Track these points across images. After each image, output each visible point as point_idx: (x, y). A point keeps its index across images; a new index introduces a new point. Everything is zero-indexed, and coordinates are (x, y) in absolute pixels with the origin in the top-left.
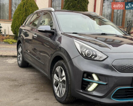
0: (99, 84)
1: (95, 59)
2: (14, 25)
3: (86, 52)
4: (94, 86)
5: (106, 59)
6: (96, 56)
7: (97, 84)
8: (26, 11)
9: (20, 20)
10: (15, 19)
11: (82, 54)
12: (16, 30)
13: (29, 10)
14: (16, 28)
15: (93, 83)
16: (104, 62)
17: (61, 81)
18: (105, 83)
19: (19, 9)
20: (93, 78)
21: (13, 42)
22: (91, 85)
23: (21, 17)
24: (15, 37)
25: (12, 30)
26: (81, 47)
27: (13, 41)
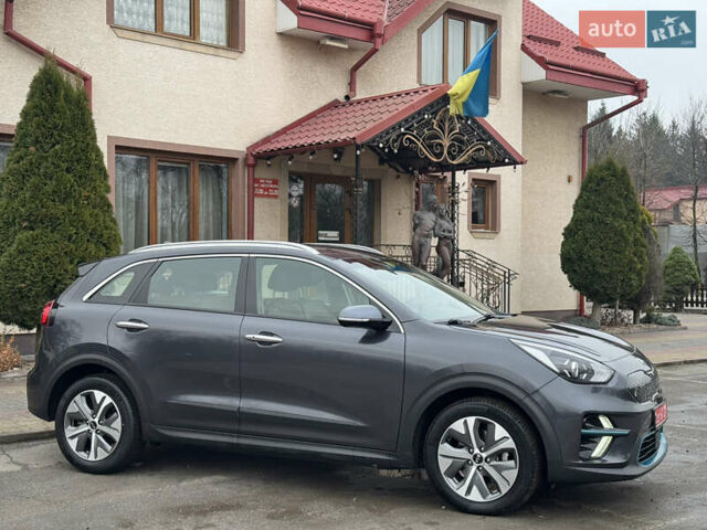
0: (615, 437)
1: (592, 380)
3: (573, 367)
4: (605, 442)
5: (612, 376)
6: (591, 372)
7: (611, 438)
11: (562, 374)
15: (601, 436)
16: (610, 385)
17: (484, 455)
18: (626, 432)
20: (601, 426)
22: (596, 443)
26: (552, 355)
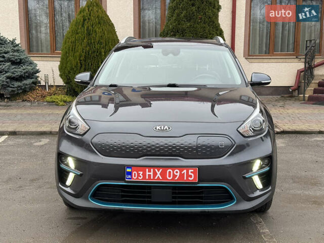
2: (64, 65)
8: (89, 35)
9: (78, 54)
10: (66, 52)
12: (70, 75)
13: (95, 32)
14: (69, 72)
19: (75, 32)
21: (65, 102)
23: (80, 47)
24: (67, 91)
25: (61, 76)
27: (65, 99)
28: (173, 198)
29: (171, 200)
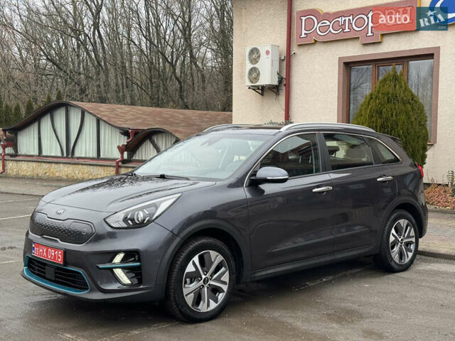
28: (56, 277)
29: (54, 279)
